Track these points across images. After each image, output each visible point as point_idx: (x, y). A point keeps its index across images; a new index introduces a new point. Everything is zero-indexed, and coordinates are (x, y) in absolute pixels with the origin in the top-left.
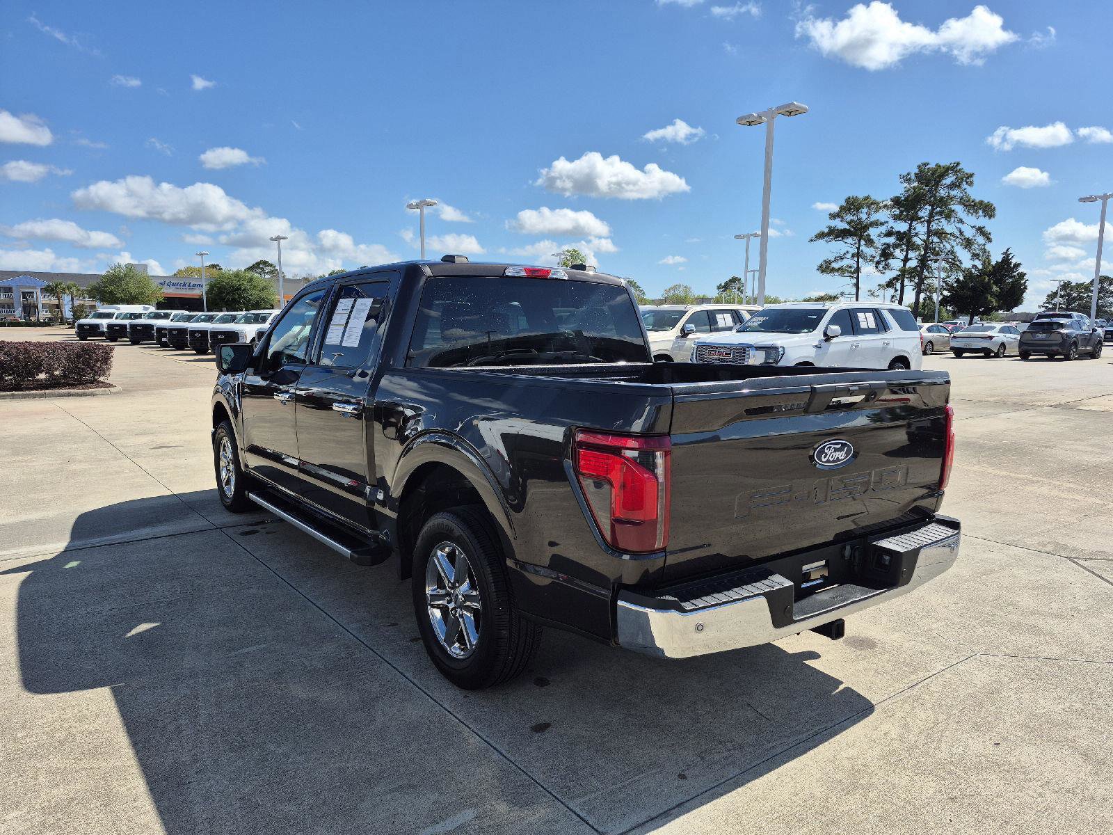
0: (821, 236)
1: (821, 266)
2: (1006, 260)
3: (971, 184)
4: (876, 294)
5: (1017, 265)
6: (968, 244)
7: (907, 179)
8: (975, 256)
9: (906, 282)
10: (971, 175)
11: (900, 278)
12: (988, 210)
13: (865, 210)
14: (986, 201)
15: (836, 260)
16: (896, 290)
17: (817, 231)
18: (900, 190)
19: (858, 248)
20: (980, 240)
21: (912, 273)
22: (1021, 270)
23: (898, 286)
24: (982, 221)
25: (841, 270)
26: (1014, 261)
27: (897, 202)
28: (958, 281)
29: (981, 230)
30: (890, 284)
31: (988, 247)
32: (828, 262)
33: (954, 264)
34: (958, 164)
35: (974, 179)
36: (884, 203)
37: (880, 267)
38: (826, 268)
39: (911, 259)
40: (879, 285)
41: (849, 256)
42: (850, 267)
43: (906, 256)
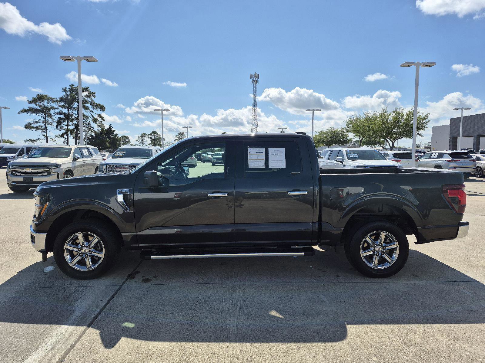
0: (24, 111)
1: (26, 125)
2: (110, 128)
3: (94, 97)
4: (54, 140)
5: (114, 131)
6: (95, 121)
7: (65, 90)
8: (99, 126)
9: (69, 135)
10: (95, 93)
11: (67, 133)
12: (102, 108)
13: (46, 101)
14: (101, 104)
15: (34, 123)
16: (65, 139)
17: (22, 109)
18: (62, 94)
19: (45, 119)
20: (100, 119)
21: (72, 132)
22: (115, 133)
23: (66, 137)
24: (100, 112)
25: (37, 128)
26: (113, 129)
27: (62, 99)
28: (91, 136)
29: (100, 116)
30: (62, 136)
31: (103, 122)
32: (30, 124)
33: (89, 129)
34: (88, 88)
35: (96, 94)
36: (56, 99)
37: (59, 128)
38: (28, 126)
39: (70, 125)
40: (56, 136)
41: (41, 122)
42: (41, 127)
43: (68, 124)
